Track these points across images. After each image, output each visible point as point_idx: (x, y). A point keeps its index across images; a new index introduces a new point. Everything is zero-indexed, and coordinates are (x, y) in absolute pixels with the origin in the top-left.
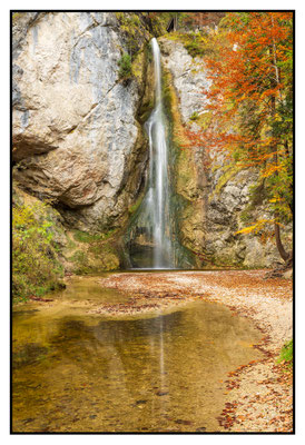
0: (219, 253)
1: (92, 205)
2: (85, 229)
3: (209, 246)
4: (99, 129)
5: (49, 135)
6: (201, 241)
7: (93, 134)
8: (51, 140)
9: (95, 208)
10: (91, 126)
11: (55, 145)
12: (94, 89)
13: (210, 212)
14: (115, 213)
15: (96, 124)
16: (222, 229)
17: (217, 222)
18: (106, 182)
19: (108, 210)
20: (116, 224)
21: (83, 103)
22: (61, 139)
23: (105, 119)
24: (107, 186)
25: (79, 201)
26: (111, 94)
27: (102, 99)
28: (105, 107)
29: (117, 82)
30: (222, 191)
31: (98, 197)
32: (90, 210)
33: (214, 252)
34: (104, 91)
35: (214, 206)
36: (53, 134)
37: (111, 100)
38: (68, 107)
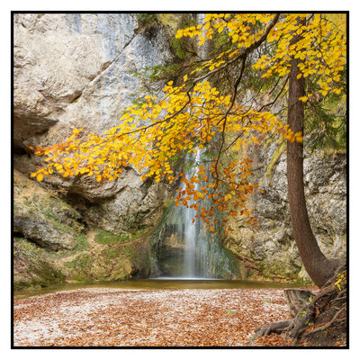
0: (269, 259)
1: (113, 198)
2: (109, 228)
3: (258, 249)
4: (113, 97)
5: (43, 103)
6: (249, 242)
7: (106, 103)
8: (45, 110)
9: (117, 202)
10: (102, 93)
11: (52, 117)
12: (105, 42)
13: (260, 203)
14: (144, 208)
15: (109, 91)
16: (274, 226)
17: (268, 216)
18: (128, 168)
19: (134, 205)
20: (147, 222)
21: (89, 60)
22: (60, 110)
23: (122, 83)
24: (131, 174)
25: (95, 192)
26: (130, 49)
27: (118, 56)
28: (120, 67)
29: (136, 31)
30: (273, 171)
31: (119, 187)
32: (111, 204)
33: (264, 257)
34: (120, 45)
35: (265, 194)
36: (48, 102)
37: (130, 58)
38: (67, 65)
